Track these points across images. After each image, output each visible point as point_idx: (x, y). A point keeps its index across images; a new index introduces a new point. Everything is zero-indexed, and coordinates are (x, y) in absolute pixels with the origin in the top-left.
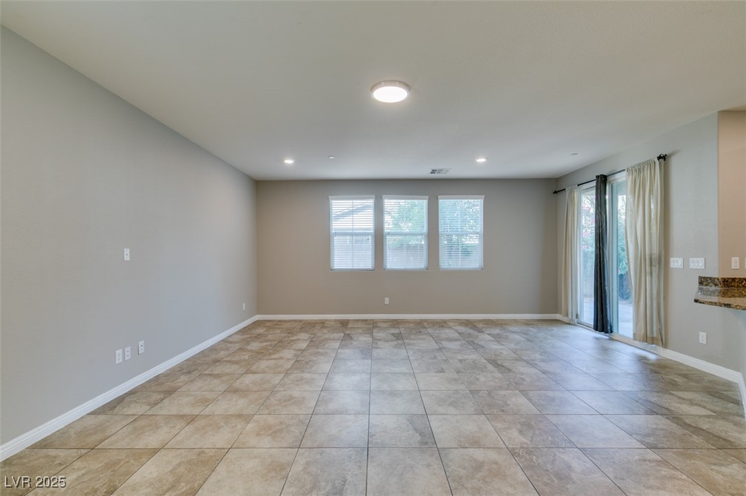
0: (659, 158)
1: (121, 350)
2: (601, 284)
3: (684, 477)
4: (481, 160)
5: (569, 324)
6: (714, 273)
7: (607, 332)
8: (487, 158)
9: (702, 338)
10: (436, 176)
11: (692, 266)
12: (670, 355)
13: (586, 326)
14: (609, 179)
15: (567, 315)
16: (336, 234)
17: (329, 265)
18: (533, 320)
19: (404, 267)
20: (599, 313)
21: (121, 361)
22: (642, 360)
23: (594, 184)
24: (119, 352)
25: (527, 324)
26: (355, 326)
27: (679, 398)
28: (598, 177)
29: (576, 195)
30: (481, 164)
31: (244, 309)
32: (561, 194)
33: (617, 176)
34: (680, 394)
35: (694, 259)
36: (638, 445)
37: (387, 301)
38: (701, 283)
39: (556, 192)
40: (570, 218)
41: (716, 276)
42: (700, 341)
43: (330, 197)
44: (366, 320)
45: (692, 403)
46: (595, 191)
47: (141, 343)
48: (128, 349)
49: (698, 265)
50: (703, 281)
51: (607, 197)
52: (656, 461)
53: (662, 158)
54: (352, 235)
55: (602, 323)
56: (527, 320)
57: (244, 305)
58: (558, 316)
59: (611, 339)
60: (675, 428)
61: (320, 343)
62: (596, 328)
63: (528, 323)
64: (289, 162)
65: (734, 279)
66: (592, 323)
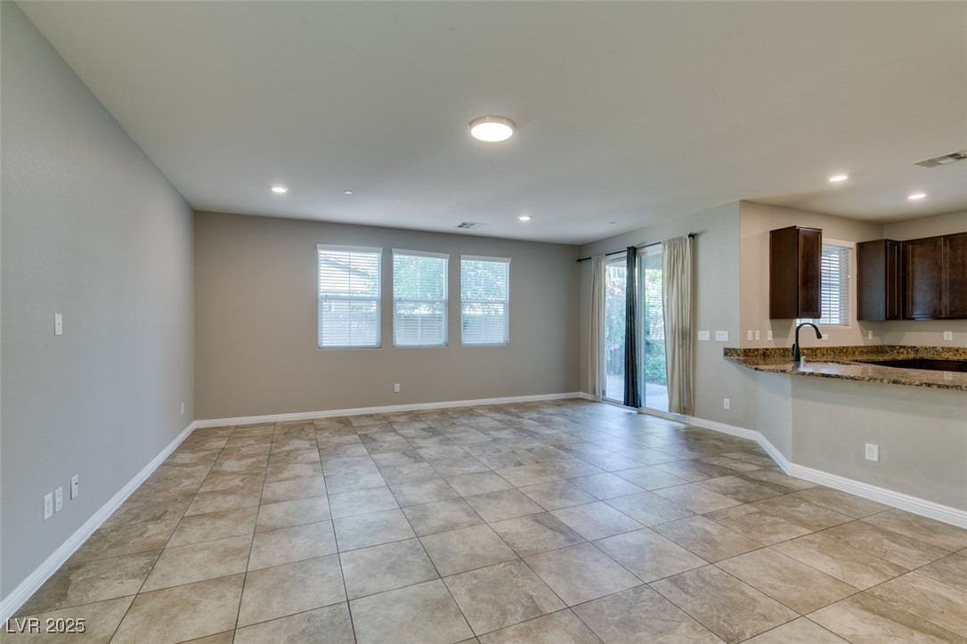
0: (690, 236)
1: (51, 494)
2: (632, 357)
3: (783, 520)
4: (525, 219)
5: (594, 402)
6: (737, 345)
7: (637, 407)
8: (531, 217)
9: (727, 403)
10: (464, 230)
11: (718, 339)
12: (697, 422)
13: (615, 403)
14: (638, 251)
15: (594, 392)
16: (327, 298)
17: (317, 341)
18: (559, 400)
19: (418, 344)
20: (630, 387)
21: (51, 513)
22: (677, 430)
23: (625, 254)
24: (48, 497)
25: (558, 405)
26: (364, 424)
27: (731, 459)
28: (629, 248)
29: (603, 264)
30: (524, 223)
31: (182, 412)
32: (584, 263)
33: (647, 249)
34: (728, 455)
35: (720, 332)
36: (736, 503)
37: (397, 387)
38: (726, 354)
39: (579, 261)
40: (596, 289)
41: (737, 347)
42: (725, 407)
43: (318, 245)
44: (371, 415)
45: (740, 460)
46: (625, 262)
47: (75, 479)
48: (59, 491)
49: (723, 337)
50: (728, 352)
51: (636, 270)
52: (757, 513)
53: (692, 236)
54: (350, 299)
55: (632, 398)
56: (555, 401)
57: (182, 405)
58: (581, 394)
59: (640, 413)
60: (746, 483)
61: (287, 456)
62: (627, 403)
63: (557, 403)
64: (279, 190)
65: (750, 350)
66: (622, 399)
